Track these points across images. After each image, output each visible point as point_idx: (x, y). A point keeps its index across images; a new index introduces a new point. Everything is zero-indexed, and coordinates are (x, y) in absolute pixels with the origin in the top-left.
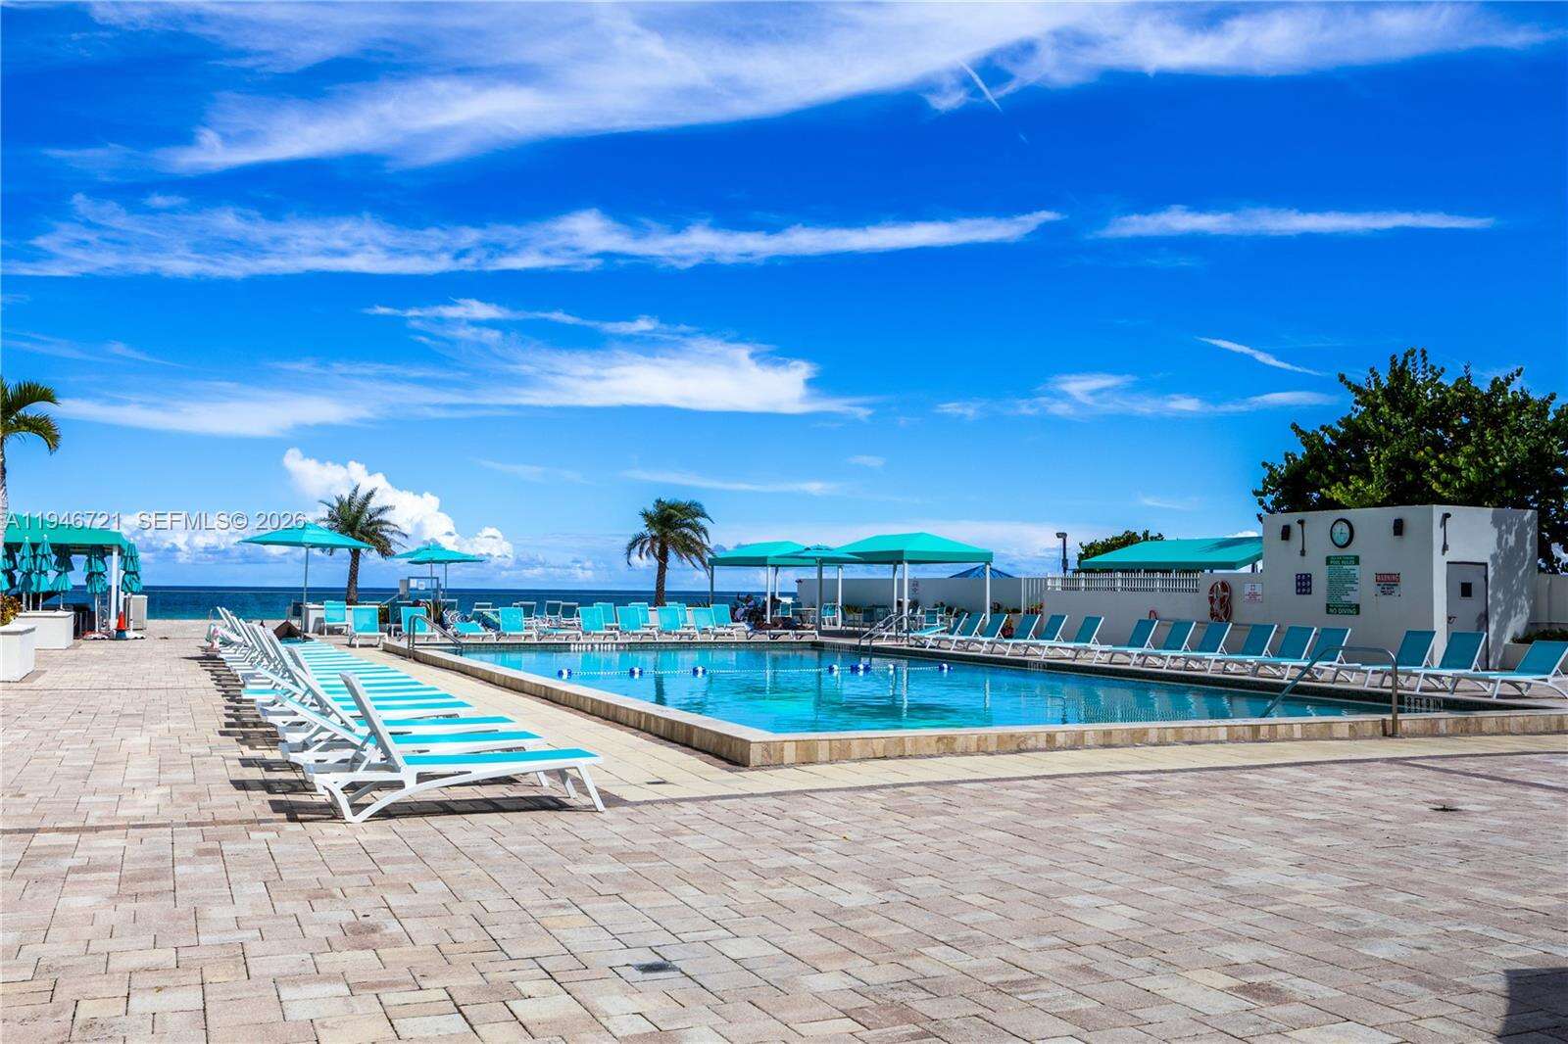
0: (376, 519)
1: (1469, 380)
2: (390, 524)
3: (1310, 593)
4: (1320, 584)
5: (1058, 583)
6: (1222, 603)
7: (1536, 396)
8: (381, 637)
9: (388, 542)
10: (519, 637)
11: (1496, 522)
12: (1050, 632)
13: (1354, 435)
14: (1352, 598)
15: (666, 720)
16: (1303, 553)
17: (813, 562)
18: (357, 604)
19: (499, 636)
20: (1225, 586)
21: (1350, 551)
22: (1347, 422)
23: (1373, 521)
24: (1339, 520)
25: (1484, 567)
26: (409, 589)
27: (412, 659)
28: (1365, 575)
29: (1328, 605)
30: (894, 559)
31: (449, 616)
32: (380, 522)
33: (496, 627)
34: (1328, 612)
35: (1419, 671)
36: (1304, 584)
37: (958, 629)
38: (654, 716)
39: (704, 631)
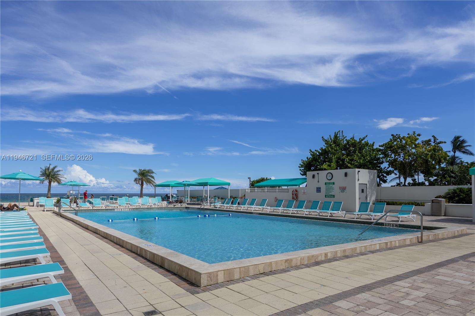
0: (56, 174)
1: (354, 138)
2: (60, 175)
3: (320, 192)
4: (323, 190)
5: (249, 190)
6: (295, 195)
7: (370, 142)
8: (54, 208)
9: (60, 180)
10: (100, 207)
11: (369, 173)
12: (253, 203)
13: (324, 152)
14: (333, 193)
15: (150, 252)
16: (318, 182)
17: (183, 185)
18: (50, 198)
19: (93, 207)
20: (296, 191)
21: (332, 181)
22: (322, 149)
23: (339, 173)
24: (329, 173)
25: (366, 185)
26: (70, 193)
27: (59, 216)
28: (336, 187)
29: (325, 195)
30: (205, 184)
31: (79, 201)
32: (58, 174)
33: (92, 203)
34: (326, 197)
35: (355, 213)
36: (319, 190)
37: (225, 203)
38: (144, 249)
39: (155, 204)
